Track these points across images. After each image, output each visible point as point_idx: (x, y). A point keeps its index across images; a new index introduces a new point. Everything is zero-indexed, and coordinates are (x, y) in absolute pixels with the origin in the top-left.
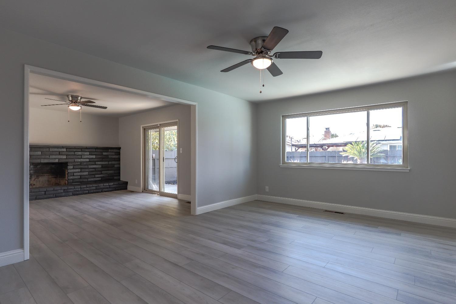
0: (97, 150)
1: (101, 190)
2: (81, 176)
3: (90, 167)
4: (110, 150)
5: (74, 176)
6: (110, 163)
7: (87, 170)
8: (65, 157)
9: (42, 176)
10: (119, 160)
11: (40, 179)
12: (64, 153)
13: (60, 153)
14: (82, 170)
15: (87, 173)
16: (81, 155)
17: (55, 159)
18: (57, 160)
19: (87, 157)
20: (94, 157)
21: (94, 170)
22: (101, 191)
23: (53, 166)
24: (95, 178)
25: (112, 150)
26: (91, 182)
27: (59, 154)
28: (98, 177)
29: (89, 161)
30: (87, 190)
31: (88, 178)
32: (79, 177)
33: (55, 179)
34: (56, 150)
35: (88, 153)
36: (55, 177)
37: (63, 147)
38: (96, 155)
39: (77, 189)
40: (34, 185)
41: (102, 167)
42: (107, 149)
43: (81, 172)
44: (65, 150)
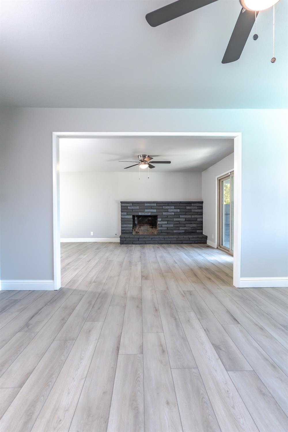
0: (181, 205)
1: (181, 242)
2: (167, 228)
3: (175, 219)
4: (192, 205)
5: (162, 227)
6: (193, 216)
7: (172, 222)
8: (155, 211)
9: (143, 226)
10: (201, 214)
11: (142, 228)
12: (154, 207)
13: (151, 208)
14: (169, 222)
15: (172, 225)
16: (168, 209)
17: (148, 212)
18: (150, 213)
19: (172, 210)
20: (179, 210)
21: (178, 223)
22: (181, 243)
23: (150, 218)
24: (179, 230)
25: (195, 204)
26: (173, 234)
27: (151, 209)
28: (182, 230)
29: (174, 215)
30: (169, 241)
31: (173, 230)
32: (166, 228)
33: (151, 229)
34: (149, 205)
35: (173, 207)
36: (152, 228)
37: (154, 202)
38: (180, 209)
39: (161, 239)
40: (138, 232)
41: (185, 220)
42: (189, 203)
43: (167, 224)
44: (155, 205)
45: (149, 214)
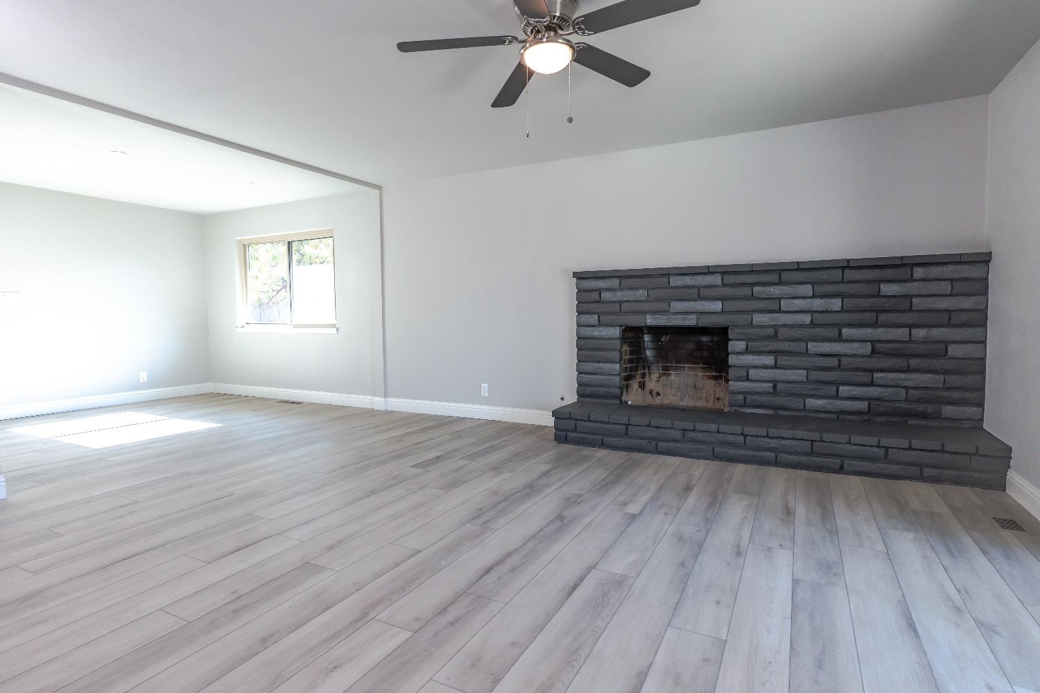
0: (849, 275)
1: (835, 462)
2: (775, 383)
3: (813, 347)
4: (919, 272)
5: (747, 379)
6: (920, 333)
7: (794, 361)
8: (718, 306)
9: (676, 368)
10: (979, 319)
11: (672, 377)
12: (711, 292)
13: (700, 294)
14: (783, 360)
15: (800, 375)
16: (780, 299)
17: (683, 314)
18: (694, 316)
19: (799, 304)
20: (836, 304)
21: (833, 362)
22: (837, 467)
23: (705, 339)
24: (837, 396)
25: (935, 271)
26: (801, 419)
27: (700, 298)
28: (851, 398)
29: (813, 324)
30: (771, 450)
31: (803, 396)
32: (768, 387)
33: (714, 382)
34: (688, 280)
35: (807, 290)
36: (715, 378)
37: (708, 271)
38: (842, 296)
40: (658, 394)
41: (873, 351)
42: (900, 267)
43: (776, 366)
44: (717, 279)
45: (691, 321)
